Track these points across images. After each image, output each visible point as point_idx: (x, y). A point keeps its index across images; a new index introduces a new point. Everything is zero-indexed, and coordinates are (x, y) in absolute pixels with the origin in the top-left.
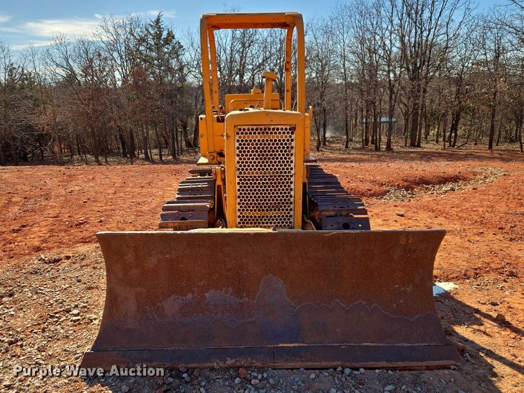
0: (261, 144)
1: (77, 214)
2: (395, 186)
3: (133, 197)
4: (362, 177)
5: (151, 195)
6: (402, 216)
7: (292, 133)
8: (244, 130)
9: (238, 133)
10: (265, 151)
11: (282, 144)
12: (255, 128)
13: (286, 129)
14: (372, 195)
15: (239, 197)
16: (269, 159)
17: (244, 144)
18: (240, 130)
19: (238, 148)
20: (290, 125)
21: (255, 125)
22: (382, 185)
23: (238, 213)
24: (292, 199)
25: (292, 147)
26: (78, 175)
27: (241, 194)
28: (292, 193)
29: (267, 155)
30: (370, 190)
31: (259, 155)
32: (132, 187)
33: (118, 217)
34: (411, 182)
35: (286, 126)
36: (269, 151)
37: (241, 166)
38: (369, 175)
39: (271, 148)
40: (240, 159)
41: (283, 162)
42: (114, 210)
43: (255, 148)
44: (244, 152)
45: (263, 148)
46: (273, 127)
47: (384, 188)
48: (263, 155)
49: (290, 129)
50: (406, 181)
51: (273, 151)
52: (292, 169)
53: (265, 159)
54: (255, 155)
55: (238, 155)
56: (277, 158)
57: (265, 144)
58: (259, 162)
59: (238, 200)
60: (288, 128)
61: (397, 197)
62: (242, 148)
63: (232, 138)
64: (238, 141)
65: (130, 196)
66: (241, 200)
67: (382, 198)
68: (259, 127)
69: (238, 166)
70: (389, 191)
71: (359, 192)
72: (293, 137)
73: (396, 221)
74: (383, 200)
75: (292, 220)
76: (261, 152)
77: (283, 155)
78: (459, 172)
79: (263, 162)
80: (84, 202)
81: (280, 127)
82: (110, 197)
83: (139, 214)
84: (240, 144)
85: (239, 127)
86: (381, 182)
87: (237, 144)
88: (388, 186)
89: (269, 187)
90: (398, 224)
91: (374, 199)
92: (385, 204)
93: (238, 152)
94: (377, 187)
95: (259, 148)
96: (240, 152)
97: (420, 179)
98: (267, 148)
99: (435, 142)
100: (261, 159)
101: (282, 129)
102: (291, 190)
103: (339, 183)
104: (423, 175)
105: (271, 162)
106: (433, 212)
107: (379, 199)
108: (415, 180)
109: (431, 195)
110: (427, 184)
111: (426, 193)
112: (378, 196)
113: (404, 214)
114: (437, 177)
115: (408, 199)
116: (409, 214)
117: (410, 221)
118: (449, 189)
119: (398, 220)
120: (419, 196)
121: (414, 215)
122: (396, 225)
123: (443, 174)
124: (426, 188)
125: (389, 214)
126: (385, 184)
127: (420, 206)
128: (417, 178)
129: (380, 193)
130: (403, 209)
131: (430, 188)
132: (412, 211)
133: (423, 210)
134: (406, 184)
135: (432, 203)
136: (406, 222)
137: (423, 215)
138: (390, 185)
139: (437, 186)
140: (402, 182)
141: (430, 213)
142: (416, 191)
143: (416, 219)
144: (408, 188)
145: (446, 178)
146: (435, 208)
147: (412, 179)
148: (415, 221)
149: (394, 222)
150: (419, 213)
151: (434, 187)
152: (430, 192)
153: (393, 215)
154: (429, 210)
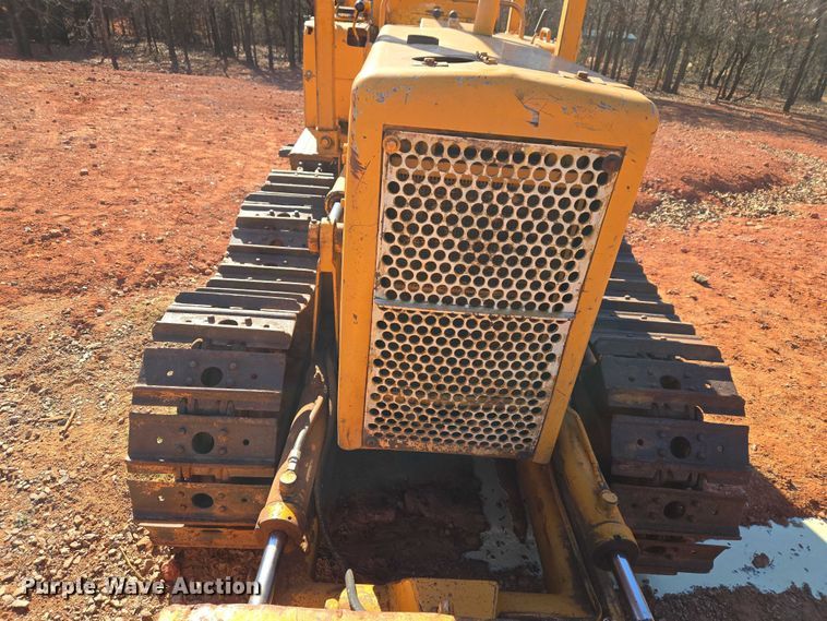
0: (477, 209)
1: (56, 205)
2: (669, 192)
3: (185, 167)
5: (220, 165)
6: (705, 284)
7: (603, 180)
8: (421, 147)
9: (394, 159)
10: (488, 235)
11: (553, 215)
12: (464, 144)
13: (583, 162)
15: (378, 363)
16: (498, 260)
17: (416, 203)
18: (405, 146)
19: (391, 213)
20: (601, 148)
21: (464, 135)
22: (647, 187)
23: (372, 404)
24: (546, 385)
25: (588, 231)
26: (101, 99)
27: (386, 355)
28: (552, 368)
29: (493, 247)
31: (463, 246)
32: (191, 142)
33: (138, 223)
34: (696, 184)
35: (585, 152)
36: (503, 237)
37: (393, 273)
39: (512, 225)
40: (395, 250)
41: (546, 275)
42: (135, 202)
43: (452, 220)
44: (413, 229)
45: (482, 223)
46: (534, 148)
47: (651, 195)
48: (478, 247)
49: (597, 164)
50: (688, 182)
51: (517, 238)
52: (568, 298)
53: (484, 259)
54: (449, 244)
55: (389, 238)
56: (527, 262)
57: (492, 210)
58: (460, 269)
59: (376, 371)
60: (593, 157)
61: (675, 218)
62: (406, 216)
63: (370, 176)
64: (393, 188)
65: (178, 166)
66: (384, 372)
67: (647, 217)
68: (481, 144)
69: (384, 271)
70: (659, 203)
72: (603, 193)
73: (695, 299)
74: (649, 223)
75: (532, 435)
76: (473, 234)
77: (551, 252)
78: (767, 165)
79: (474, 270)
80: (83, 174)
81: (561, 151)
82: (140, 163)
83: (184, 218)
84: (400, 202)
85: (403, 136)
86: (644, 181)
87: (388, 200)
88: (657, 192)
89: (481, 345)
90: (700, 309)
92: (654, 234)
93: (388, 226)
95: (468, 221)
96: (397, 227)
97: (711, 179)
98: (497, 224)
99: (697, 87)
100: (469, 258)
101: (566, 161)
102: (551, 358)
104: (716, 170)
105: (503, 272)
106: (761, 278)
107: (642, 218)
108: (703, 181)
109: (733, 219)
110: (723, 192)
111: (722, 211)
112: (641, 213)
113: (707, 278)
114: (740, 178)
115: (692, 223)
116: (716, 280)
117: (724, 302)
118: (767, 208)
119: (698, 295)
120: (711, 218)
121: (727, 284)
122: (697, 311)
123: (748, 171)
124: (722, 200)
125: (677, 274)
126: (652, 187)
127: (732, 258)
128: (707, 178)
129: (644, 205)
130: (702, 265)
131: (729, 200)
132: (721, 272)
133: (740, 271)
134: (688, 188)
135: (752, 251)
136: (716, 304)
137: (744, 285)
138: (661, 189)
139: (740, 196)
140: (681, 184)
141: (757, 281)
142: (704, 204)
143: (734, 298)
144: (692, 198)
145: (752, 181)
146: (762, 267)
147: (697, 178)
148: (733, 301)
149: (692, 300)
150: (736, 278)
151: (734, 198)
152: (729, 211)
153: (686, 280)
154: (752, 272)
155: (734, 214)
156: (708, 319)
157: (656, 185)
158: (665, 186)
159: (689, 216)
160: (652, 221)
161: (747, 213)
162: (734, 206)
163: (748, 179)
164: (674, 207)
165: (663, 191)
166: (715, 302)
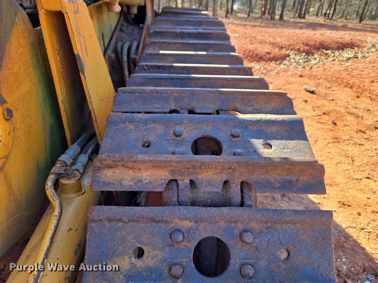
2: (295, 50)
4: (261, 38)
6: (313, 92)
14: (271, 60)
22: (282, 48)
30: (269, 53)
34: (311, 46)
38: (269, 36)
47: (284, 52)
50: (307, 45)
61: (298, 63)
67: (281, 63)
70: (289, 56)
71: (257, 55)
73: (306, 101)
74: (282, 66)
78: (351, 39)
86: (280, 45)
88: (288, 50)
90: (309, 107)
91: (273, 64)
92: (284, 71)
94: (277, 50)
97: (320, 43)
103: (227, 38)
104: (323, 39)
106: (351, 88)
107: (278, 64)
108: (315, 44)
109: (333, 63)
110: (327, 49)
111: (326, 59)
112: (277, 61)
113: (313, 89)
114: (336, 43)
115: (308, 65)
116: (321, 90)
117: (326, 103)
118: (352, 56)
119: (308, 99)
120: (320, 62)
121: (328, 92)
122: (306, 109)
123: (341, 40)
124: (326, 54)
125: (295, 88)
126: (285, 48)
127: (331, 78)
128: (317, 43)
129: (279, 57)
130: (311, 82)
131: (330, 54)
132: (324, 86)
133: (337, 85)
134: (306, 48)
135: (344, 74)
136: (320, 104)
137: (339, 92)
138: (290, 48)
139: (337, 52)
140: (302, 46)
141: (348, 89)
142: (316, 56)
143: (332, 100)
144: (308, 53)
145: (343, 44)
146: (351, 82)
147: (312, 43)
148: (332, 102)
149: (304, 103)
150: (334, 88)
151: (333, 53)
152: (331, 59)
153: (300, 91)
154: (345, 85)
155: (333, 60)
156: (314, 113)
157: (287, 47)
158: (292, 47)
159: (307, 62)
160: (284, 65)
161: (341, 59)
162: (334, 56)
163: (341, 43)
164: (298, 57)
165: (292, 50)
166: (319, 103)
